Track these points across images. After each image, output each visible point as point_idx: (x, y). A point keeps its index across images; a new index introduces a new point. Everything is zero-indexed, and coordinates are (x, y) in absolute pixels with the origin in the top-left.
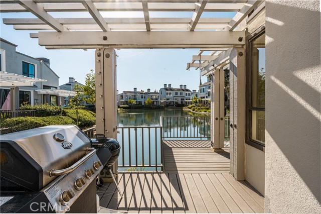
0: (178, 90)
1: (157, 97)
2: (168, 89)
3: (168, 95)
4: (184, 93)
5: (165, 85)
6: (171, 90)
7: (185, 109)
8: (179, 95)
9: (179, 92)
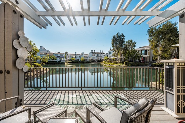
0: (99, 53)
1: (87, 57)
2: (93, 53)
3: (94, 56)
4: (102, 55)
5: (92, 50)
6: (95, 53)
7: (101, 63)
8: (99, 56)
9: (99, 54)
